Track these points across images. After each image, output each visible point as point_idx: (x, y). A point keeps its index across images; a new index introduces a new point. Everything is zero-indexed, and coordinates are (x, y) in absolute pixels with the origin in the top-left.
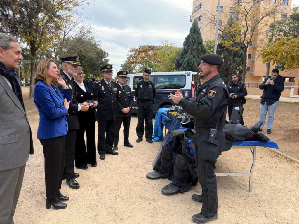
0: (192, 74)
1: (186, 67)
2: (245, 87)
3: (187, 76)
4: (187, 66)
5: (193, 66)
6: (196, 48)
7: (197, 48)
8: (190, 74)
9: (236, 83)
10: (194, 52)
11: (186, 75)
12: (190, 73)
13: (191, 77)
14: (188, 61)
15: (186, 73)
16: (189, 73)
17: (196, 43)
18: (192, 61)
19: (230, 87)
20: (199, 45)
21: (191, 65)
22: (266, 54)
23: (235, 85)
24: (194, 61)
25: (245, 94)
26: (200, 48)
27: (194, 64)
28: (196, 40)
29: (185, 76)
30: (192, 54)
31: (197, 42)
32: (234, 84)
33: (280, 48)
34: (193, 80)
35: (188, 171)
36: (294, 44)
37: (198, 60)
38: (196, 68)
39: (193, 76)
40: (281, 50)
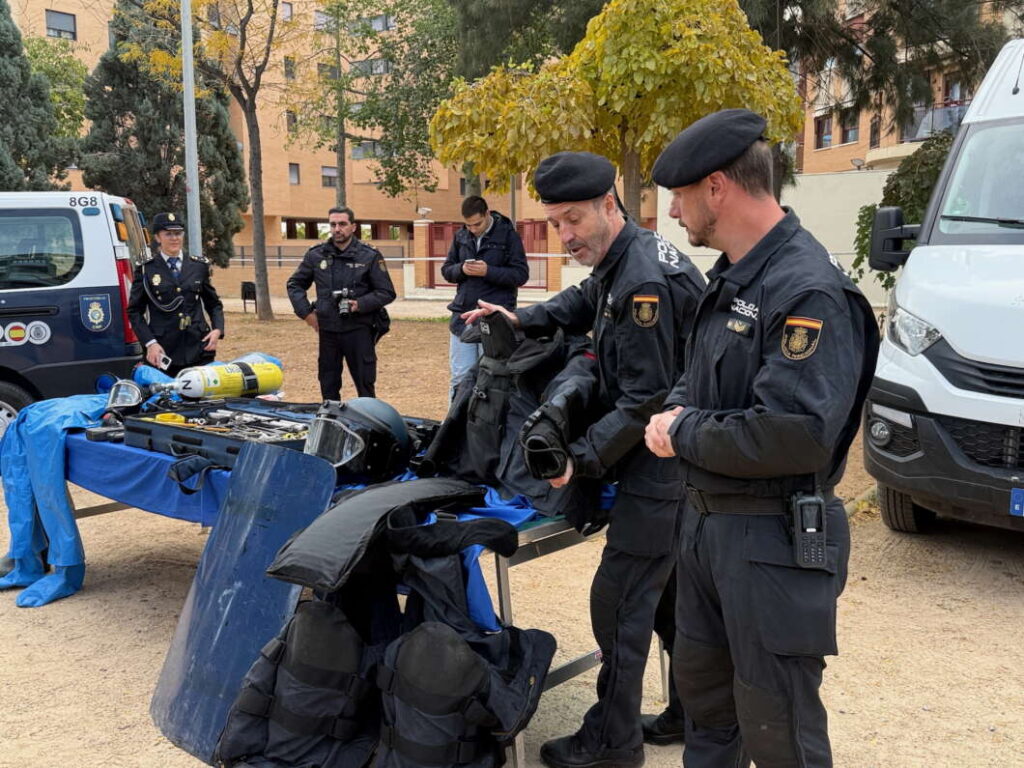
0: (112, 206)
2: (382, 267)
3: (83, 219)
8: (99, 206)
9: (343, 248)
11: (79, 209)
12: (99, 201)
13: (105, 220)
15: (73, 200)
16: (94, 200)
19: (320, 262)
22: (452, 129)
23: (342, 255)
25: (388, 296)
26: (13, 72)
29: (70, 214)
32: (338, 250)
33: (500, 105)
34: (122, 237)
35: (483, 698)
36: (552, 94)
37: (14, 133)
38: (11, 175)
39: (120, 215)
40: (511, 114)
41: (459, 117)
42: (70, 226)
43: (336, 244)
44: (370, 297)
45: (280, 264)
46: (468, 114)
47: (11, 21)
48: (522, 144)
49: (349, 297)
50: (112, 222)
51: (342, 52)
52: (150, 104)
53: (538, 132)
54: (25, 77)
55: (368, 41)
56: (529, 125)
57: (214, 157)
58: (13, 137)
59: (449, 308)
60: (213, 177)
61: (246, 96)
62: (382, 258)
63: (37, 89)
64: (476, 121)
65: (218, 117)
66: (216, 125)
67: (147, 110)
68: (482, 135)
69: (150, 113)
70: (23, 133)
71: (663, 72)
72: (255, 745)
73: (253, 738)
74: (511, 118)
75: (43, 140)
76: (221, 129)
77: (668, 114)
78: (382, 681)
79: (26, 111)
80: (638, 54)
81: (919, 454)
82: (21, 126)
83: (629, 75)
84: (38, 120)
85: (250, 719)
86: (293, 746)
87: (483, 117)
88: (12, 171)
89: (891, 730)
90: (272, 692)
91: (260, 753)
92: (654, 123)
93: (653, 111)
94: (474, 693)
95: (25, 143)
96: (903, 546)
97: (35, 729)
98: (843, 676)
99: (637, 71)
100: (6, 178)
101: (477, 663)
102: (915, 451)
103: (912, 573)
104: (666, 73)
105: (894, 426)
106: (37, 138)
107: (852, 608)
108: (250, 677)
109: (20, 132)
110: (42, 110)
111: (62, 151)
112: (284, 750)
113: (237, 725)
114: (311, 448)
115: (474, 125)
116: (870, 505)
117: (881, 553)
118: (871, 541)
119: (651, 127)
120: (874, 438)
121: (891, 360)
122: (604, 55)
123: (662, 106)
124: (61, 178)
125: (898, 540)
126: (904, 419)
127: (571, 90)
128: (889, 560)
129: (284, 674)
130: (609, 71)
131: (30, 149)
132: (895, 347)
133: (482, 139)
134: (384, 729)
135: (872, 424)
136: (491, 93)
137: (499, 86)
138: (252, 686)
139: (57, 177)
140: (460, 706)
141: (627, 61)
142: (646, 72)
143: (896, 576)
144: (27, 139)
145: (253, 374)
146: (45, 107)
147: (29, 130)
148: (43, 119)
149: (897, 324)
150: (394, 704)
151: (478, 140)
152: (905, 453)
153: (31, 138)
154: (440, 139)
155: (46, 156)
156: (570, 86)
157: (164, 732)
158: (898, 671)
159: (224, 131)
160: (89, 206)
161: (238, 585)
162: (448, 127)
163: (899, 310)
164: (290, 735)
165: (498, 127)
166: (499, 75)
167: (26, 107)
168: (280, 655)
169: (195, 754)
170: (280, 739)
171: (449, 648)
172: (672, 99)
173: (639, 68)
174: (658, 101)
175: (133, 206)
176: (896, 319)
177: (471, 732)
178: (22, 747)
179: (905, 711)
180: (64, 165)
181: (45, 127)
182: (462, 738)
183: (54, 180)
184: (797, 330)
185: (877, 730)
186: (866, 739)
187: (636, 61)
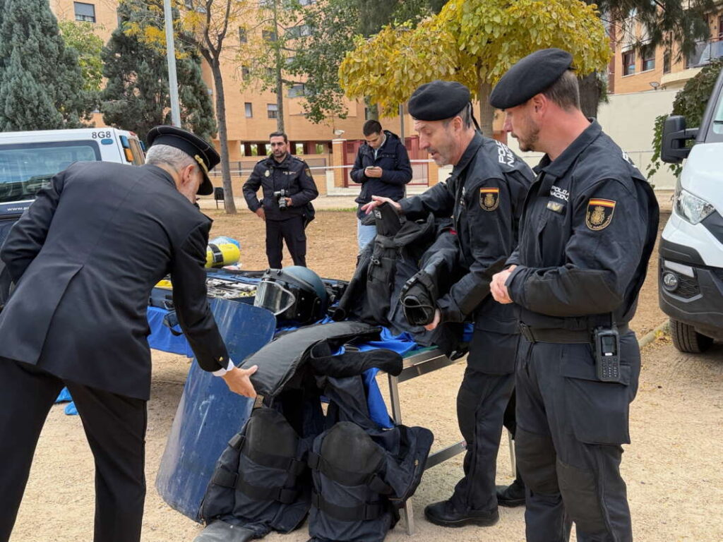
0: (121, 137)
1: (15, 116)
4: (17, 110)
5: (41, 109)
6: (37, 44)
7: (41, 47)
8: (112, 138)
10: (34, 59)
12: (112, 134)
13: (117, 147)
14: (16, 92)
17: (34, 27)
18: (34, 93)
19: (265, 172)
20: (45, 35)
21: (29, 106)
23: (280, 166)
24: (39, 94)
25: (313, 194)
26: (53, 46)
27: (41, 102)
28: (34, 17)
29: (93, 144)
30: (25, 66)
31: (38, 27)
32: (277, 163)
33: (389, 53)
34: (129, 159)
35: (382, 475)
36: (426, 44)
37: (55, 89)
38: (55, 118)
39: (127, 144)
40: (397, 60)
41: (360, 63)
42: (92, 152)
43: (276, 159)
44: (300, 195)
45: (240, 174)
46: (366, 61)
47: (50, 11)
48: (405, 81)
49: (285, 196)
50: (122, 149)
51: (278, 21)
52: (147, 65)
53: (417, 72)
54: (61, 50)
55: (296, 13)
56: (410, 67)
57: (192, 100)
58: (54, 92)
59: (356, 201)
60: (192, 115)
61: (212, 56)
62: (308, 167)
63: (70, 58)
64: (371, 65)
65: (194, 72)
66: (193, 78)
67: (145, 69)
68: (377, 76)
69: (147, 71)
70: (61, 88)
71: (506, 24)
72: (227, 507)
73: (225, 503)
74: (397, 62)
75: (75, 93)
76: (196, 80)
77: (510, 54)
78: (312, 463)
79: (63, 74)
80: (487, 11)
81: (699, 296)
82: (60, 84)
83: (481, 27)
84: (71, 79)
85: (221, 490)
86: (252, 508)
87: (377, 63)
88: (55, 116)
89: (679, 496)
90: (237, 472)
91: (230, 513)
92: (501, 61)
93: (500, 52)
94: (375, 471)
95: (63, 96)
96: (689, 363)
97: (79, 498)
98: (644, 458)
99: (487, 24)
100: (51, 120)
101: (376, 450)
102: (696, 294)
103: (696, 383)
104: (509, 24)
105: (680, 276)
106: (71, 92)
107: (651, 408)
108: (222, 461)
109: (59, 88)
110: (73, 72)
111: (87, 100)
112: (246, 511)
113: (213, 495)
114: (259, 301)
115: (370, 69)
116: (665, 334)
117: (672, 368)
118: (665, 360)
119: (498, 64)
120: (666, 285)
121: (678, 228)
122: (463, 13)
123: (507, 48)
124: (87, 118)
125: (685, 359)
126: (688, 271)
127: (439, 40)
128: (679, 373)
129: (245, 459)
130: (468, 25)
131: (66, 100)
132: (680, 218)
133: (376, 78)
134: (315, 496)
135: (665, 275)
136: (382, 45)
137: (387, 40)
138: (224, 467)
139: (86, 118)
140: (366, 480)
141: (480, 17)
142: (493, 24)
143: (684, 385)
144: (64, 93)
145: (219, 251)
146: (75, 70)
147: (65, 87)
148: (74, 79)
149: (682, 202)
150: (321, 479)
151: (373, 79)
152: (688, 296)
153: (67, 92)
154: (346, 80)
155: (77, 104)
156: (439, 37)
157: (165, 499)
158: (684, 453)
159: (198, 82)
160: (106, 138)
161: (212, 397)
162: (351, 71)
163: (683, 192)
164: (249, 500)
165: (388, 69)
166: (387, 32)
167: (63, 71)
168: (241, 445)
169: (186, 514)
170: (243, 503)
171: (357, 440)
172: (514, 43)
173: (489, 22)
174: (504, 45)
175: (136, 137)
176: (681, 198)
177: (375, 498)
178: (70, 509)
179: (689, 482)
180: (90, 110)
181: (76, 84)
182: (368, 502)
183: (84, 120)
184: (597, 209)
185: (669, 496)
186: (660, 501)
187: (486, 16)
